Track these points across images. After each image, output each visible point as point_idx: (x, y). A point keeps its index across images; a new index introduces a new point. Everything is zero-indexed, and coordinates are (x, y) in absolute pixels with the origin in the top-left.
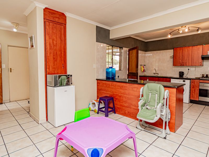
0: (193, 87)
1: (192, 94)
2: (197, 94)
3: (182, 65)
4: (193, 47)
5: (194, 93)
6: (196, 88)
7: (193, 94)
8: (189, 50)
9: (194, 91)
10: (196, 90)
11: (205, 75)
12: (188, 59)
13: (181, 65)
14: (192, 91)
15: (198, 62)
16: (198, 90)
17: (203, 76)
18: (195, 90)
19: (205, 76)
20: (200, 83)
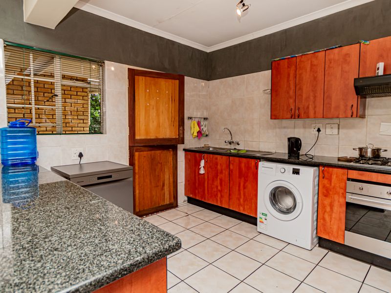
0: (326, 195)
1: (324, 219)
2: (340, 219)
3: (295, 115)
4: (327, 52)
5: (331, 216)
6: (336, 197)
7: (327, 217)
8: (315, 65)
9: (328, 209)
10: (336, 204)
11: (369, 151)
12: (312, 94)
13: (291, 118)
14: (324, 207)
15: (346, 106)
16: (341, 206)
17: (362, 156)
18: (331, 206)
19: (369, 154)
20: (349, 179)
